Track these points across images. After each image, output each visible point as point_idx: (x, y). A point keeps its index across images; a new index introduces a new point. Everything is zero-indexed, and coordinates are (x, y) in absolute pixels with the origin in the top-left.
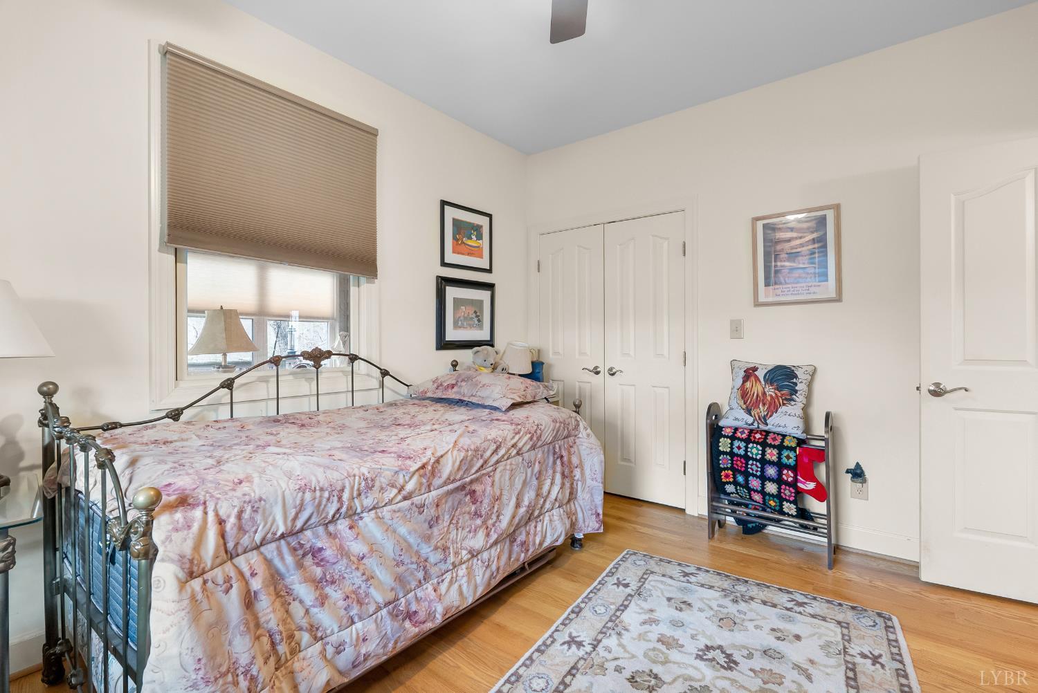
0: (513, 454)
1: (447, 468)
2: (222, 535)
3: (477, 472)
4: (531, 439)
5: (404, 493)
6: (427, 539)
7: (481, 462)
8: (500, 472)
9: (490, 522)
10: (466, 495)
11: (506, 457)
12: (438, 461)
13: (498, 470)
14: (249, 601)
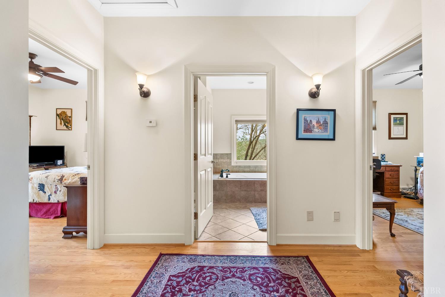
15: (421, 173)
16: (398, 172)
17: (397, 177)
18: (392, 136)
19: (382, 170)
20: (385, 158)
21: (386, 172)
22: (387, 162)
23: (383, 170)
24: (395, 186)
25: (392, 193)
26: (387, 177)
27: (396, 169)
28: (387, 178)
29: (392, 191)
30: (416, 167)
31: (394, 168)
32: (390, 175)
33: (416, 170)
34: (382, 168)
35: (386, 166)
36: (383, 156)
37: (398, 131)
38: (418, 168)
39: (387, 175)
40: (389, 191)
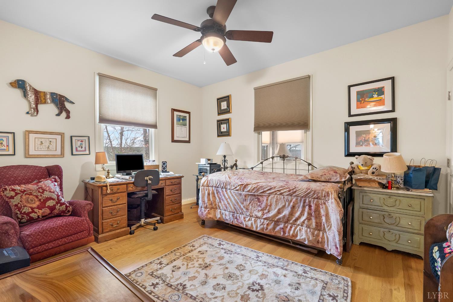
0: (278, 194)
1: (249, 188)
2: (208, 182)
3: (260, 193)
4: (289, 191)
5: (236, 189)
6: (243, 203)
7: (262, 191)
8: (271, 197)
9: (265, 212)
10: (256, 198)
11: (274, 193)
12: (247, 185)
13: (270, 197)
14: (209, 194)
15: (202, 186)
16: (180, 185)
17: (178, 192)
18: (175, 139)
19: (161, 185)
20: (166, 166)
21: (166, 187)
22: (169, 172)
23: (163, 185)
24: (177, 205)
25: (173, 214)
26: (167, 194)
27: (177, 181)
28: (167, 196)
29: (174, 212)
30: (197, 176)
31: (175, 180)
32: (171, 190)
33: (198, 180)
34: (161, 182)
35: (166, 179)
36: (164, 164)
37: (181, 132)
38: (199, 177)
39: (167, 192)
40: (170, 213)
